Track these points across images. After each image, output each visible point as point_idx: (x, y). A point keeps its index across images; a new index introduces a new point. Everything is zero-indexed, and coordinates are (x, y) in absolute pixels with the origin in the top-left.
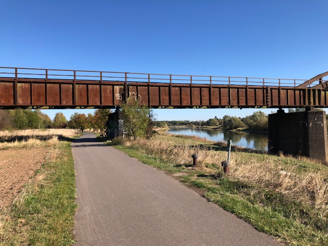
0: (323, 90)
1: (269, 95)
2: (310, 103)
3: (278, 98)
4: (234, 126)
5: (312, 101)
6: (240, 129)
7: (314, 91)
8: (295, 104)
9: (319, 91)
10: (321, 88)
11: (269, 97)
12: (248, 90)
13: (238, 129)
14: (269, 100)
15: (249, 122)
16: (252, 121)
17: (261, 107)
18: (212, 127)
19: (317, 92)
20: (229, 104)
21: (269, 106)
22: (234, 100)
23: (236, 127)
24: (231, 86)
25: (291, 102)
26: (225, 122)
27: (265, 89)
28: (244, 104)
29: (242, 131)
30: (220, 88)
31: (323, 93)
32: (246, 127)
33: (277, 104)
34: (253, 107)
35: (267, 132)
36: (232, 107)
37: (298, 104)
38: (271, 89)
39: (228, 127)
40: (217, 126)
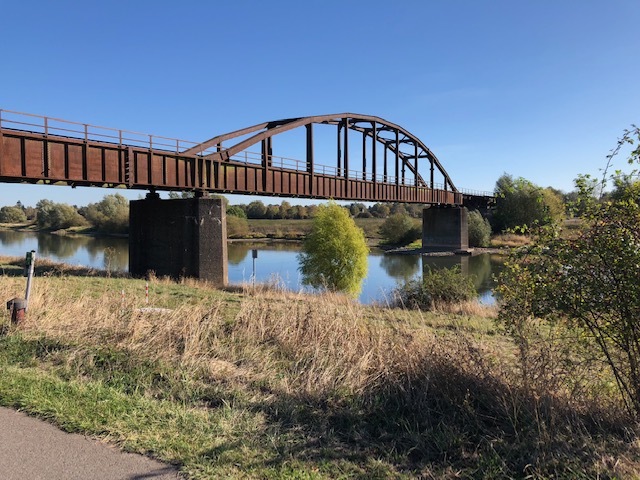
0: (222, 164)
1: (131, 163)
2: (201, 184)
3: (147, 172)
4: (61, 222)
5: (205, 180)
6: (76, 228)
7: (208, 162)
8: (177, 184)
9: (216, 164)
10: (219, 160)
11: (131, 168)
12: (89, 149)
13: (71, 228)
14: (131, 175)
15: (95, 216)
16: (100, 213)
17: (115, 185)
18: (10, 225)
19: (212, 167)
20: (46, 175)
21: (131, 185)
22: (57, 168)
23: (66, 225)
24: (49, 137)
25: (171, 181)
26: (40, 215)
27: (122, 151)
28: (81, 178)
29: (81, 232)
30: (23, 139)
31: (221, 168)
32: (87, 225)
33: (146, 183)
34: (99, 185)
35: (127, 235)
36: (53, 182)
37: (182, 184)
38: (135, 153)
39: (48, 225)
40: (21, 222)
